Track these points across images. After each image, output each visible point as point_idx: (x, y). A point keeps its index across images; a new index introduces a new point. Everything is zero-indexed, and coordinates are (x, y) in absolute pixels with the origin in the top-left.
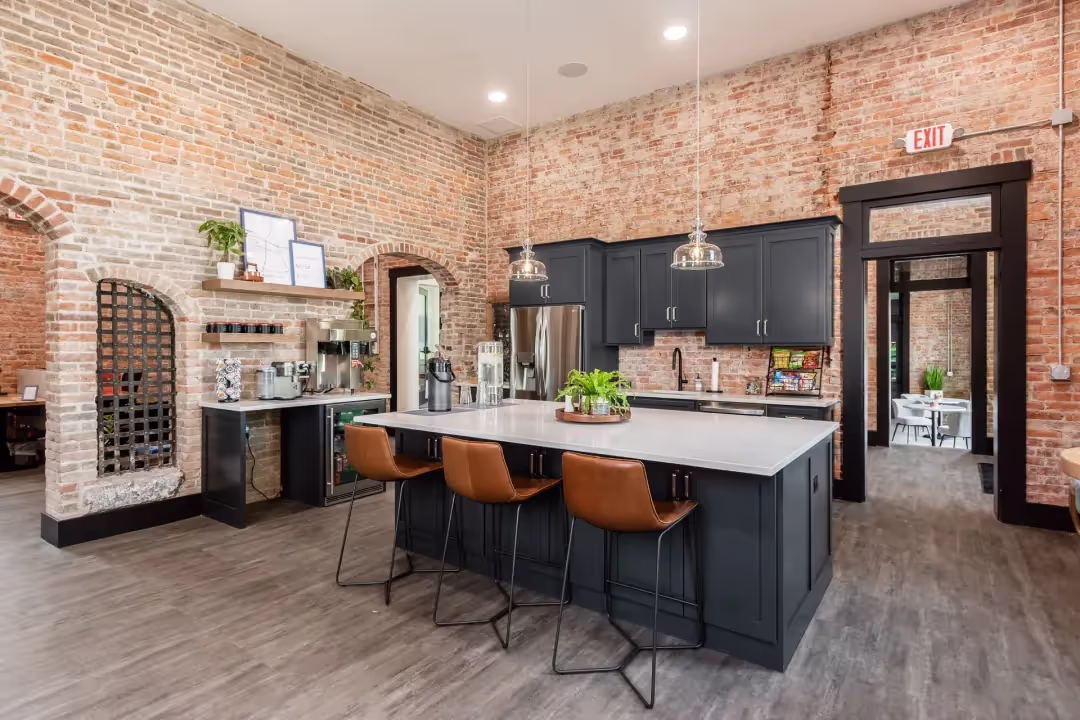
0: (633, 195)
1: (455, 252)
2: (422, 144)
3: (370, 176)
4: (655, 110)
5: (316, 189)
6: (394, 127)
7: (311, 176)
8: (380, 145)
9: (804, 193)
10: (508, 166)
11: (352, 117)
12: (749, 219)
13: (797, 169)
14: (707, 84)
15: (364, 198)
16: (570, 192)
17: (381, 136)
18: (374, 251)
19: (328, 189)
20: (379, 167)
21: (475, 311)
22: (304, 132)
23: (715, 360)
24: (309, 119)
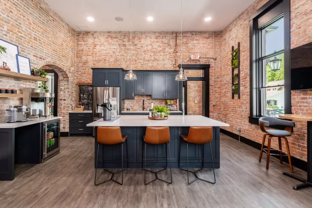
0: (129, 58)
1: (68, 67)
2: (59, 27)
3: (44, 34)
4: (135, 36)
5: (25, 35)
6: (51, 19)
7: (23, 29)
8: (47, 24)
9: (172, 64)
10: (85, 41)
11: (38, 10)
12: (160, 69)
13: (170, 58)
14: (149, 33)
15: (42, 42)
16: (108, 53)
17: (47, 20)
18: (45, 63)
19: (30, 36)
20: (46, 32)
21: (73, 87)
22: (21, 11)
23: (152, 102)
24: (23, 6)
